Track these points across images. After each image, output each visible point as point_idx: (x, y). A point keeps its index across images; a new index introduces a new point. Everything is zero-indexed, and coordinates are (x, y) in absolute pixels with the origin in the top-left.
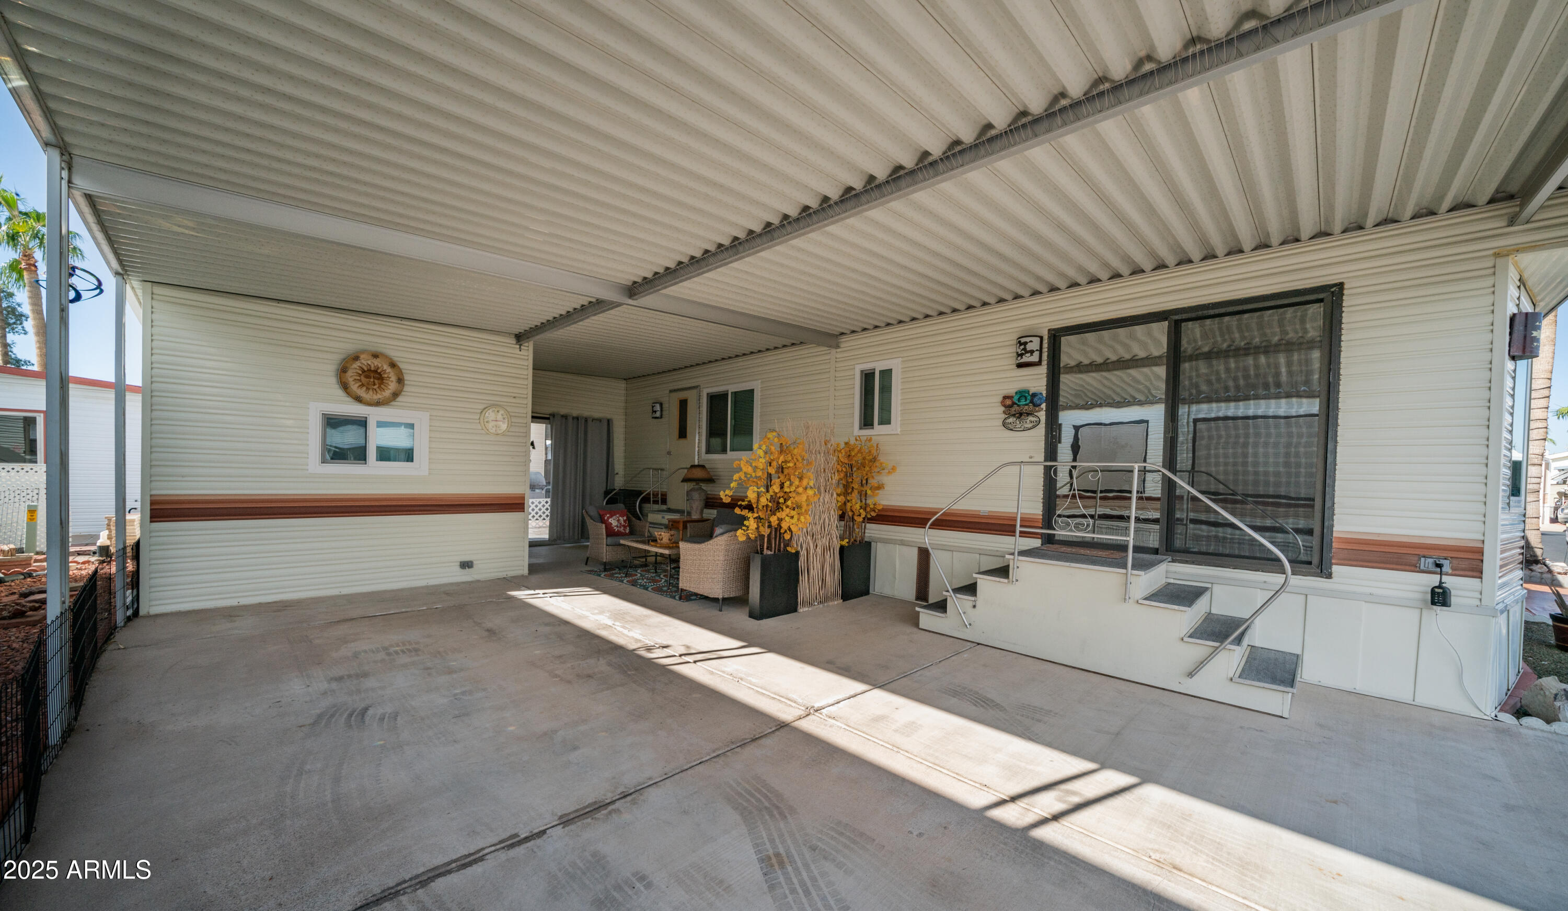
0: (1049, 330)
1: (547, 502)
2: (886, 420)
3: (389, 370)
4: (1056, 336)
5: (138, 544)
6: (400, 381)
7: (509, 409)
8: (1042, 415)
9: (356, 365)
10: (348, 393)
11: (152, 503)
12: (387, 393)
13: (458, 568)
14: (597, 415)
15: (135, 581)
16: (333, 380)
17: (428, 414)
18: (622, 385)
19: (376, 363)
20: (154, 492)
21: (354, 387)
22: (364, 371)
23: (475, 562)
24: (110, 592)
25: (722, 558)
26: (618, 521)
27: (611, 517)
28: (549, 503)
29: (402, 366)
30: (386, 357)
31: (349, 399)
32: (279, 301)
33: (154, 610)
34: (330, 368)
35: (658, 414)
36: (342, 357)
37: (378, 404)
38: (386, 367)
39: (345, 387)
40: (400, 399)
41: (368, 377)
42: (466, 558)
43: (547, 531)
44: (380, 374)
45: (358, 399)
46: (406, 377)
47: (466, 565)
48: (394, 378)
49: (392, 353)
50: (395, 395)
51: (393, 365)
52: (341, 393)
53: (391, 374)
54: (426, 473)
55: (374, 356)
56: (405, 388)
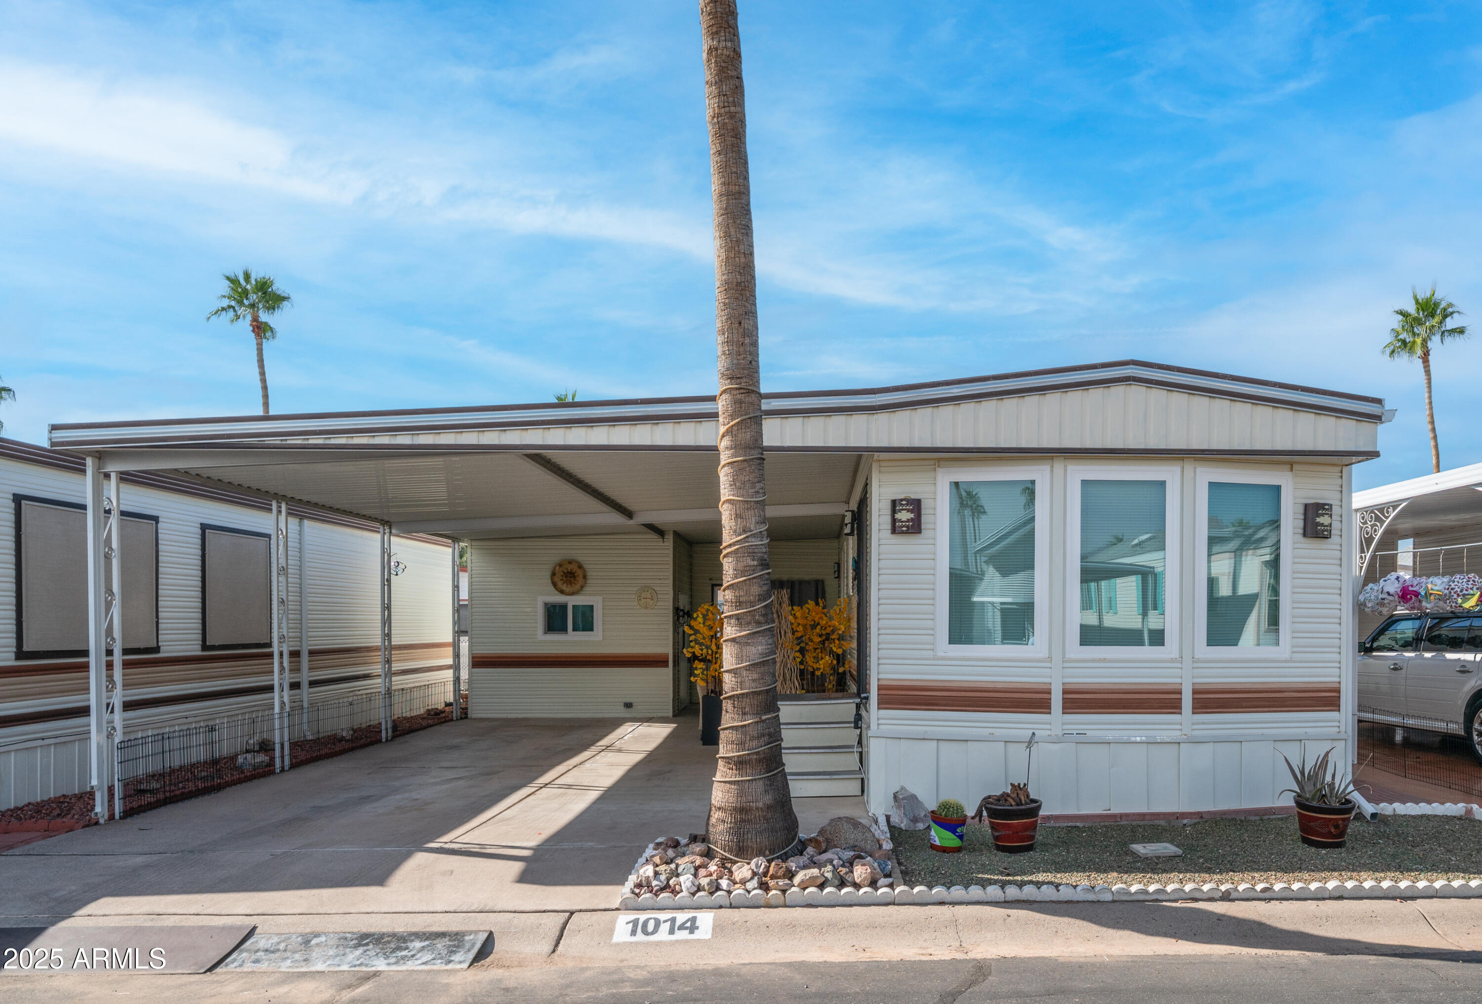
3: (579, 570)
6: (585, 577)
7: (657, 589)
9: (561, 569)
10: (556, 589)
11: (473, 658)
12: (578, 586)
13: (623, 708)
16: (549, 581)
17: (601, 598)
19: (570, 567)
20: (473, 654)
21: (560, 584)
22: (564, 573)
23: (634, 704)
29: (585, 566)
30: (578, 562)
31: (557, 592)
32: (522, 538)
33: (474, 716)
34: (548, 574)
36: (553, 566)
37: (572, 594)
38: (577, 569)
39: (554, 584)
40: (585, 589)
41: (566, 577)
42: (628, 700)
44: (573, 574)
45: (562, 592)
46: (589, 574)
47: (628, 705)
48: (581, 576)
49: (579, 559)
50: (582, 587)
51: (580, 567)
52: (553, 589)
53: (579, 573)
54: (601, 639)
55: (570, 563)
56: (589, 581)
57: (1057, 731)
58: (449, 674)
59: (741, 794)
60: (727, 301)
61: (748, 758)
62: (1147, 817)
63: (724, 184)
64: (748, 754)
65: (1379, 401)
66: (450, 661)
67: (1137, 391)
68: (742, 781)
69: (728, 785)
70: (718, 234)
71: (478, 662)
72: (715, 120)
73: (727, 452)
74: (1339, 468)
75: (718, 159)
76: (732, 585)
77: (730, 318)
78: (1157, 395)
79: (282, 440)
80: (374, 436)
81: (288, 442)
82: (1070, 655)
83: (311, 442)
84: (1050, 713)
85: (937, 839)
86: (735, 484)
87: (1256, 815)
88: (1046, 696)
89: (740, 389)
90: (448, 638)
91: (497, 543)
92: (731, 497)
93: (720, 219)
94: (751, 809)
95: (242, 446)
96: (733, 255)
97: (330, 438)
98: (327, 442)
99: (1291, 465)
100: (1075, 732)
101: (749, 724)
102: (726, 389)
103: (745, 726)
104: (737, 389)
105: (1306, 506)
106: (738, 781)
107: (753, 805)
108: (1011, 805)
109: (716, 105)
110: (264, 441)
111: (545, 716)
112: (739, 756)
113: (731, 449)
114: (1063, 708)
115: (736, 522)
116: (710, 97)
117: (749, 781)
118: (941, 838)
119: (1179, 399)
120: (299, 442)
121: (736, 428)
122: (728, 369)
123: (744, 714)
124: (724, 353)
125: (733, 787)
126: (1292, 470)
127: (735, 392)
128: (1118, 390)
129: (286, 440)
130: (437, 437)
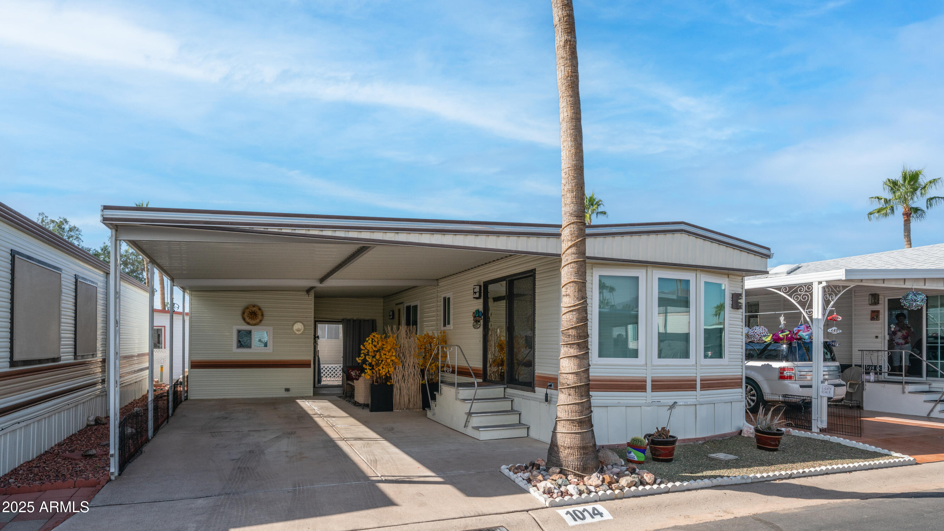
0: (483, 282)
1: (340, 367)
2: (449, 324)
3: (259, 311)
4: (486, 284)
5: (187, 376)
6: (262, 315)
7: (305, 323)
8: (482, 321)
9: (248, 310)
10: (245, 322)
11: (191, 362)
12: (258, 320)
13: (284, 391)
14: (367, 318)
15: (187, 391)
16: (241, 317)
17: (273, 327)
18: (382, 300)
19: (254, 309)
20: (192, 359)
21: (247, 319)
22: (250, 313)
23: (290, 389)
24: (181, 394)
25: (363, 386)
26: (356, 373)
27: (352, 371)
28: (342, 367)
29: (263, 309)
30: (258, 306)
31: (246, 324)
32: (224, 291)
33: (192, 398)
34: (239, 313)
35: (391, 317)
36: (243, 308)
37: (255, 325)
38: (258, 310)
39: (244, 319)
40: (263, 322)
41: (251, 315)
42: (287, 387)
43: (341, 382)
44: (255, 313)
45: (248, 324)
46: (264, 313)
47: (287, 390)
48: (260, 314)
49: (260, 305)
50: (261, 321)
51: (260, 309)
52: (243, 321)
53: (259, 313)
54: (272, 351)
55: (254, 306)
56: (265, 318)
57: (649, 401)
58: (147, 372)
59: (583, 439)
60: (576, 175)
61: (584, 420)
62: (686, 441)
63: (574, 113)
64: (585, 418)
65: (768, 249)
66: (147, 365)
67: (685, 236)
68: (582, 432)
69: (574, 435)
70: (570, 139)
71: (195, 365)
72: (569, 78)
73: (573, 256)
74: (741, 278)
75: (568, 99)
76: (576, 327)
77: (577, 185)
78: (692, 238)
79: (264, 228)
80: (322, 230)
81: (269, 230)
82: (654, 363)
83: (283, 231)
84: (646, 392)
85: (636, 457)
86: (578, 273)
87: (721, 438)
88: (644, 383)
89: (581, 222)
90: (146, 350)
91: (206, 293)
92: (576, 280)
93: (572, 131)
94: (588, 447)
95: (239, 230)
96: (578, 151)
97: (295, 229)
98: (293, 232)
99: (728, 275)
100: (656, 401)
101: (584, 402)
102: (574, 222)
103: (582, 402)
104: (580, 222)
105: (733, 294)
106: (580, 432)
107: (588, 445)
108: (664, 438)
109: (570, 71)
110: (253, 228)
111: (238, 397)
112: (579, 419)
113: (576, 254)
114: (652, 389)
115: (578, 293)
116: (566, 66)
117: (585, 432)
118: (637, 457)
119: (700, 241)
120: (276, 230)
121: (579, 243)
122: (575, 211)
123: (582, 396)
124: (573, 203)
125: (577, 435)
126: (728, 277)
127: (579, 224)
128: (678, 236)
129: (267, 228)
130: (359, 234)
